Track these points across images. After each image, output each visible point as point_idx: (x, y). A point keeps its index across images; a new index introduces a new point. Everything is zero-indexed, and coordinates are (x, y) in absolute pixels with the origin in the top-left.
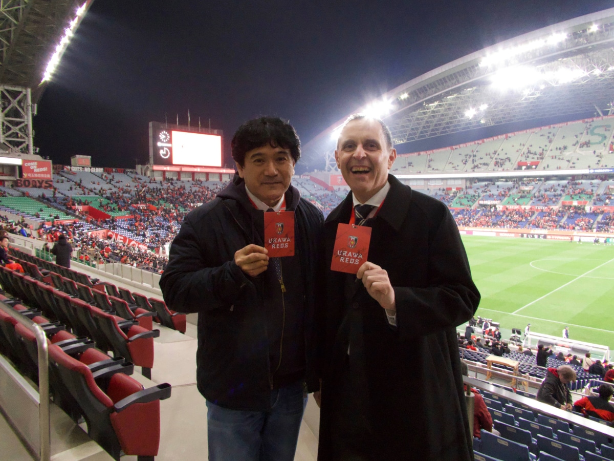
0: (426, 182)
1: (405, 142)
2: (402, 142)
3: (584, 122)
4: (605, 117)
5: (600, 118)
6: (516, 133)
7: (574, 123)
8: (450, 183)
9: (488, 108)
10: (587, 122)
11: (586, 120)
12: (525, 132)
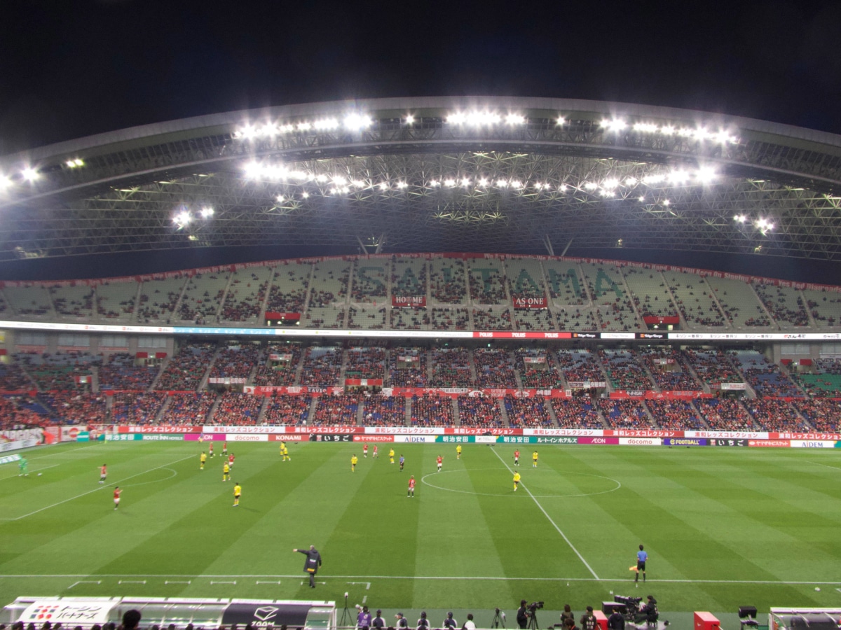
0: (95, 339)
1: (43, 256)
2: (34, 256)
3: (344, 259)
4: (371, 256)
5: (366, 257)
6: (247, 264)
7: (331, 259)
8: (143, 344)
9: (214, 215)
10: (349, 260)
11: (348, 257)
12: (261, 264)
